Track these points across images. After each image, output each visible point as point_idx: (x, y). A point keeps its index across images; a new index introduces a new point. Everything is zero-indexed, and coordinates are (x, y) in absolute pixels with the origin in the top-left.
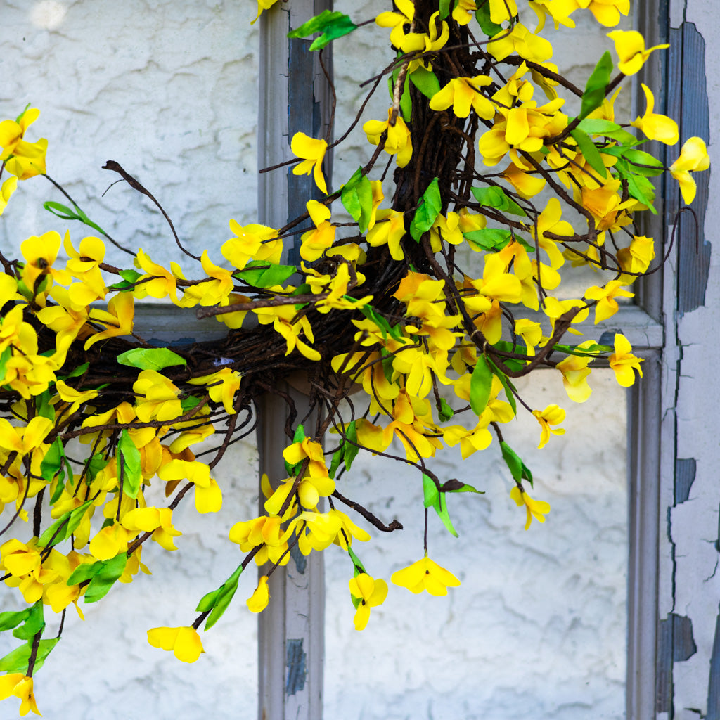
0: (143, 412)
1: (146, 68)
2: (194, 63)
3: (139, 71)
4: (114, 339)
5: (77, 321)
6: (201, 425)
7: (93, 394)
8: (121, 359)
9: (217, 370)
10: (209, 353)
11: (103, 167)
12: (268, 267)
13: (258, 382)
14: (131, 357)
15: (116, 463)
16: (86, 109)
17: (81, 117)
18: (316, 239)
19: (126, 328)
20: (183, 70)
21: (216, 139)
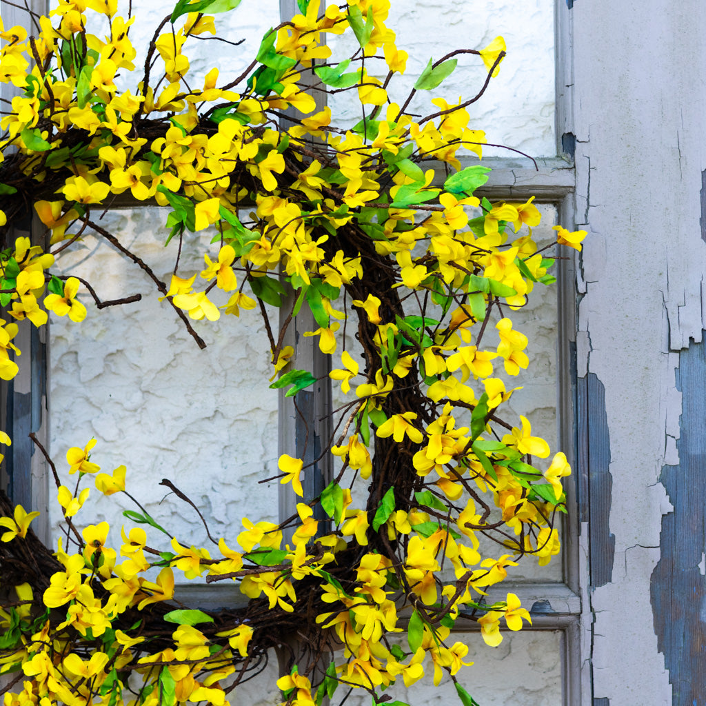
0: (180, 655)
1: (214, 416)
2: (249, 412)
3: (208, 418)
4: (161, 603)
5: (132, 589)
6: (225, 666)
7: (141, 639)
8: (166, 618)
9: (236, 626)
10: (232, 615)
11: (160, 484)
12: (270, 551)
13: (267, 636)
14: (172, 616)
15: (158, 690)
16: (170, 447)
17: (166, 453)
18: (303, 531)
19: (168, 594)
20: (241, 417)
21: (265, 468)
